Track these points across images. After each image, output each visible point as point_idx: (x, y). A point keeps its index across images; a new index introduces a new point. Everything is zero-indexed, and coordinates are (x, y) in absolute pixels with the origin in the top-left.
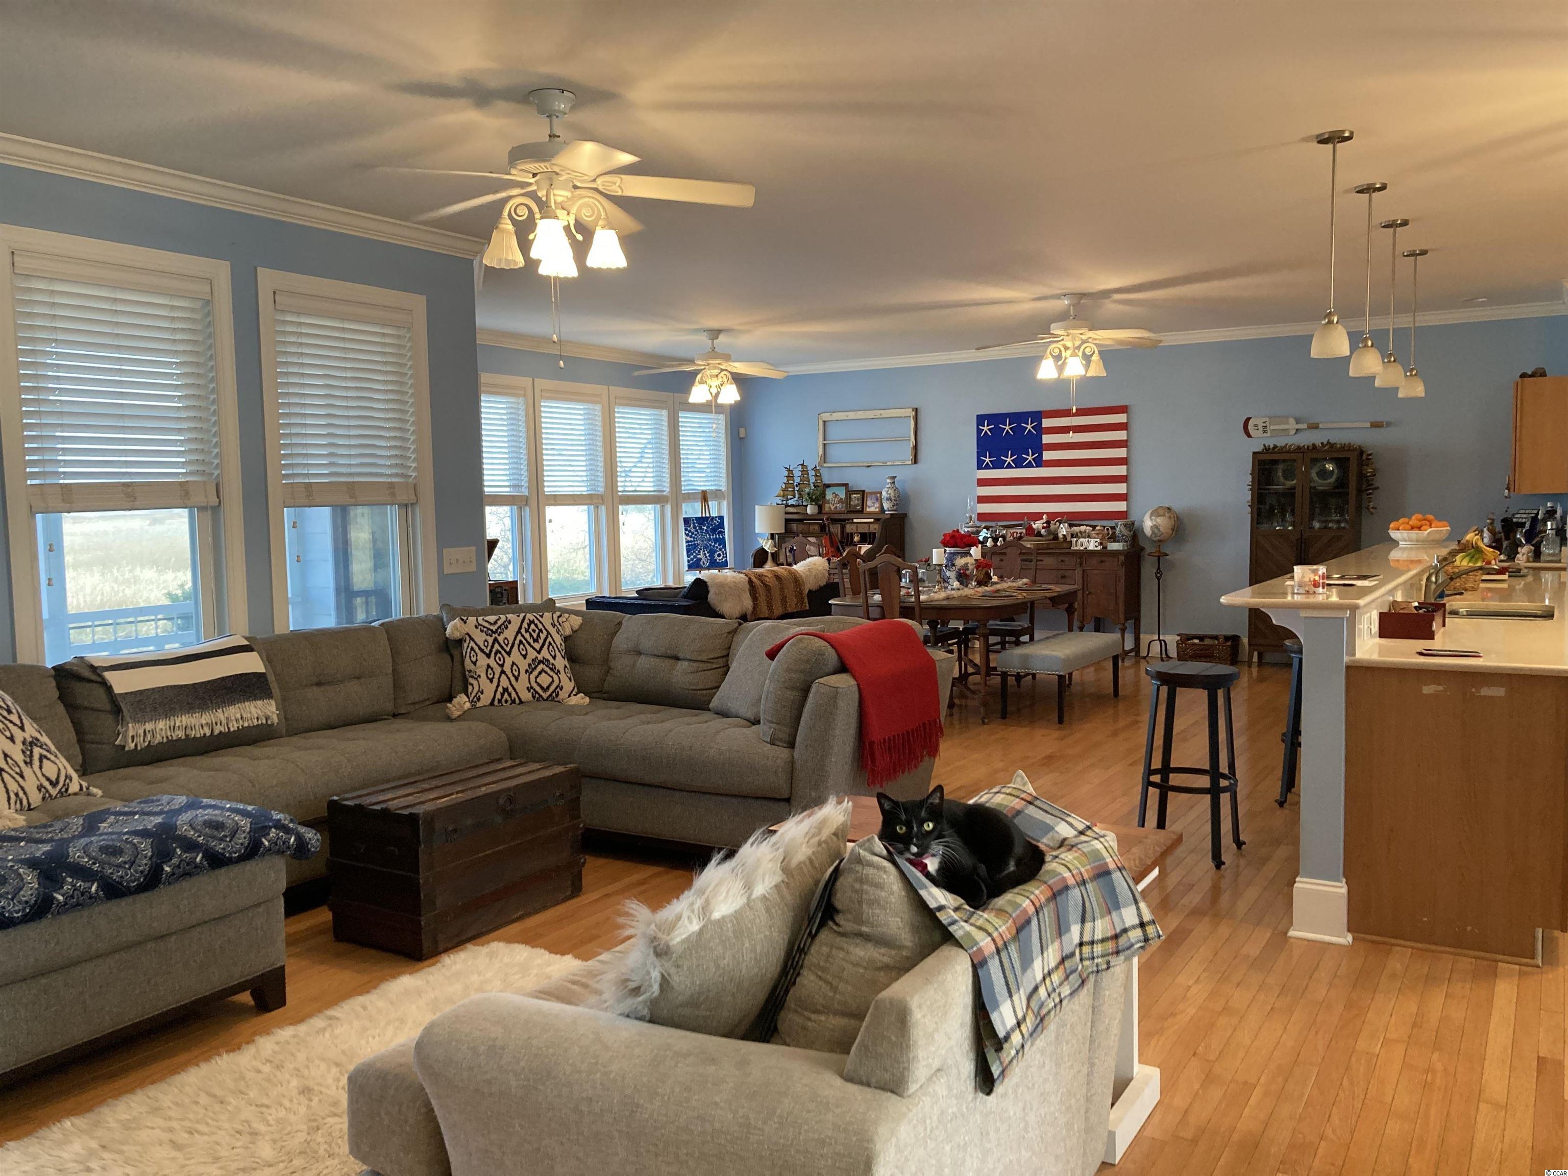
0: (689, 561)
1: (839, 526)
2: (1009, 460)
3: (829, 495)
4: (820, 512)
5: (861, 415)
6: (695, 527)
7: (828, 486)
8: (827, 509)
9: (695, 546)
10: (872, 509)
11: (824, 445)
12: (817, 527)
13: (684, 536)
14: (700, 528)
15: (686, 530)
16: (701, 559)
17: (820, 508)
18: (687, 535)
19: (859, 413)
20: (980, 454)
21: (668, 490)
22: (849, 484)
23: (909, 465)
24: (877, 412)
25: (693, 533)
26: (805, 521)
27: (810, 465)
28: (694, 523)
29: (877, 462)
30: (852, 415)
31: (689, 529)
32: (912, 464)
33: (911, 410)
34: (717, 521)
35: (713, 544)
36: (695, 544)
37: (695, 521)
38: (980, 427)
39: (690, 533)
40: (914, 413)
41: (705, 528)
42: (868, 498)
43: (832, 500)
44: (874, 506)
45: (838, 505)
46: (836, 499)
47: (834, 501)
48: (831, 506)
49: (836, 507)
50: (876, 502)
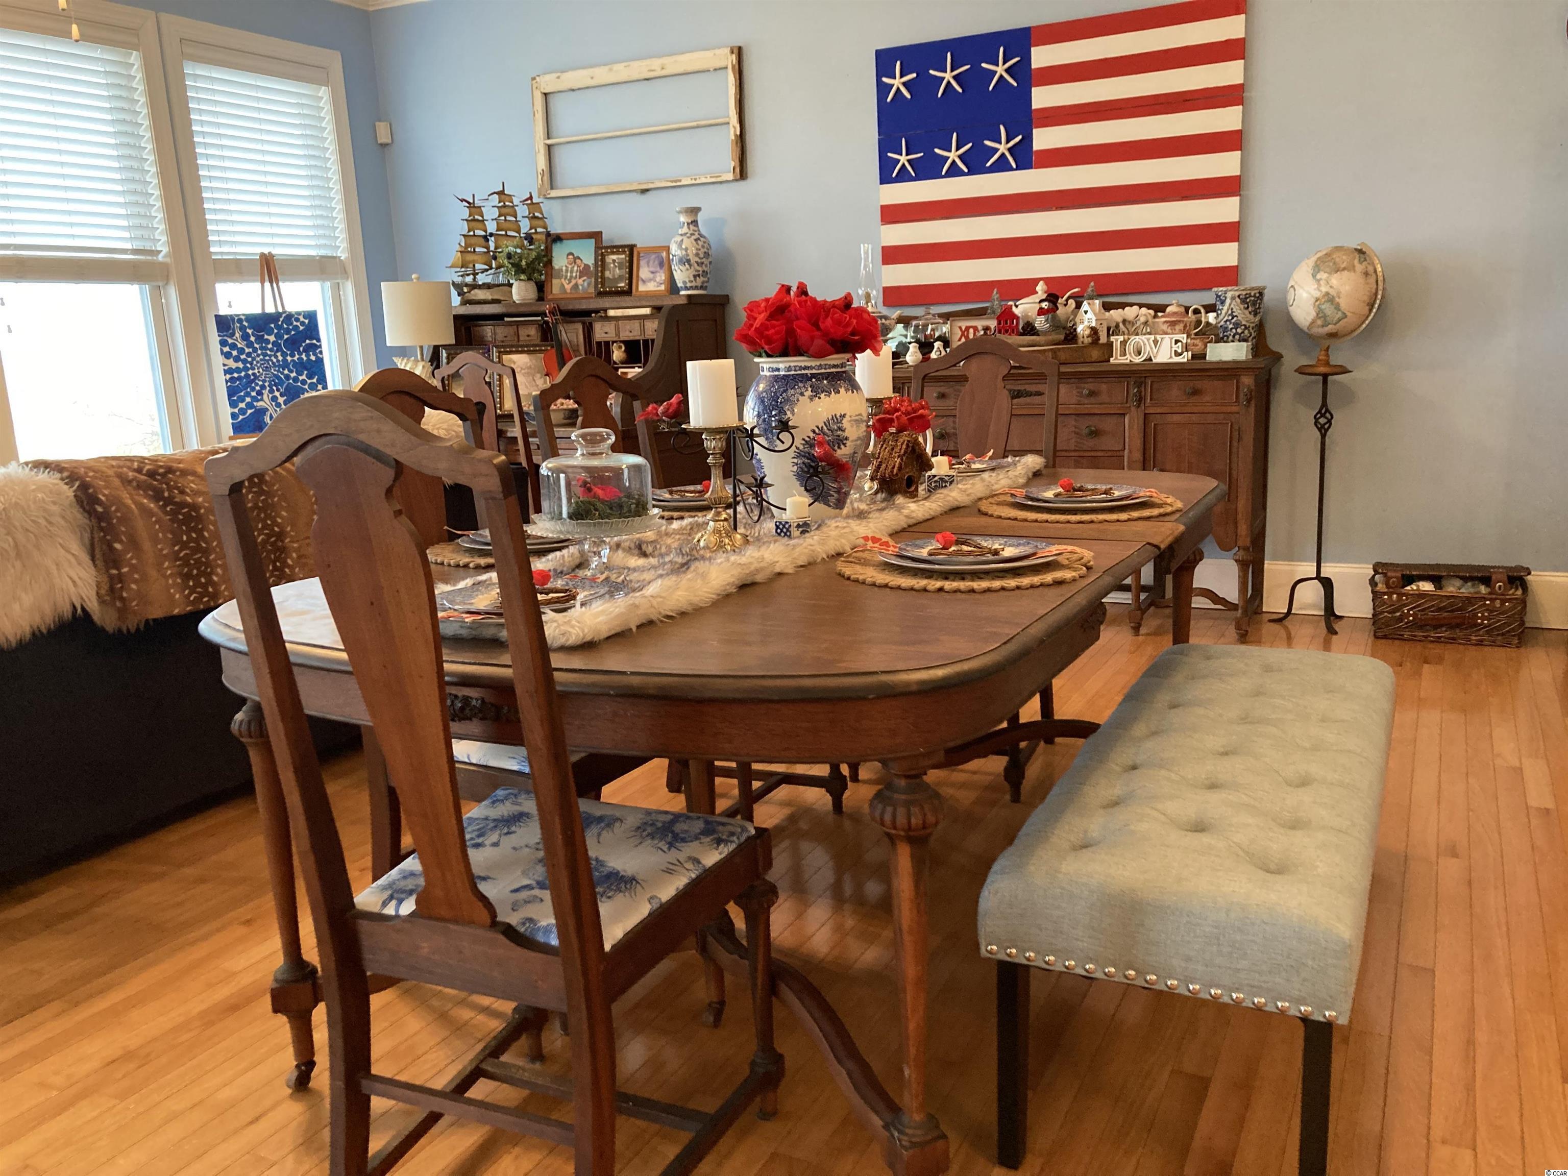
0: (234, 416)
1: (579, 327)
2: (953, 155)
3: (560, 259)
4: (541, 298)
5: (621, 72)
6: (245, 337)
7: (558, 238)
8: (556, 290)
9: (250, 381)
10: (651, 287)
11: (549, 147)
12: (533, 331)
14: (260, 339)
15: (223, 343)
16: (263, 411)
17: (541, 287)
18: (227, 356)
19: (619, 67)
20: (887, 144)
21: (165, 250)
22: (601, 233)
23: (727, 182)
24: (656, 64)
25: (241, 351)
26: (506, 319)
27: (518, 194)
28: (243, 328)
29: (660, 180)
30: (602, 75)
31: (230, 341)
32: (736, 180)
33: (728, 50)
34: (302, 323)
35: (293, 375)
36: (247, 376)
37: (246, 324)
38: (885, 80)
39: (235, 353)
40: (734, 57)
41: (272, 338)
42: (642, 263)
43: (567, 271)
44: (653, 279)
45: (580, 281)
46: (575, 268)
47: (572, 272)
48: (565, 282)
49: (576, 285)
50: (658, 269)
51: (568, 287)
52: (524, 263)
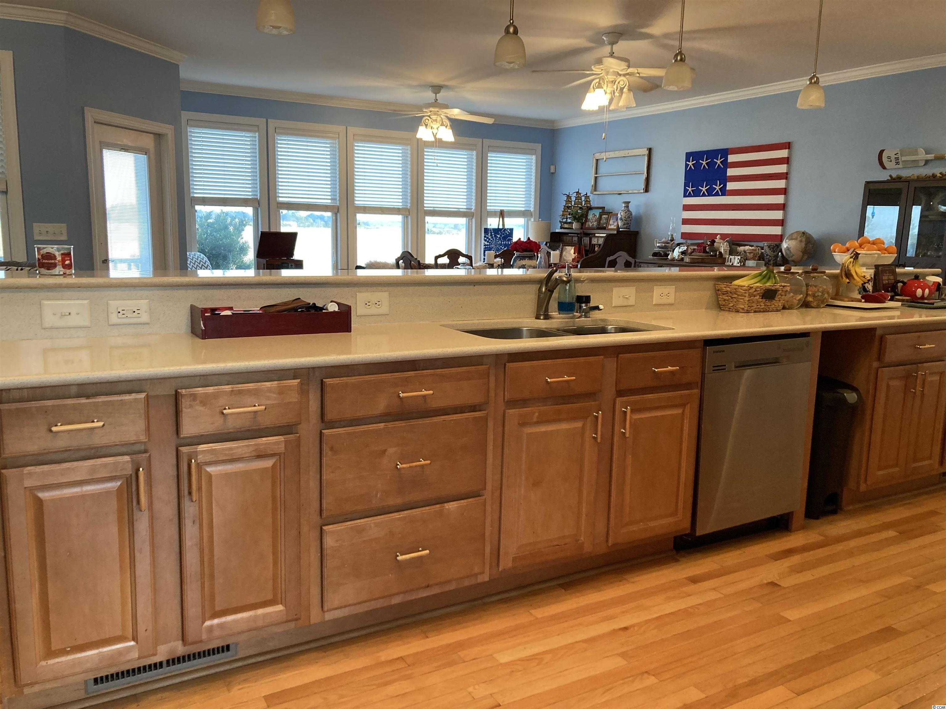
1: (588, 238)
2: (704, 189)
3: (590, 216)
6: (491, 235)
7: (591, 209)
8: (587, 226)
10: (612, 227)
12: (576, 239)
13: (483, 241)
14: (495, 236)
15: (485, 237)
17: (582, 225)
18: (485, 240)
19: (616, 152)
20: (686, 185)
21: (474, 208)
22: (605, 207)
23: (641, 193)
24: (627, 152)
25: (489, 239)
26: (569, 235)
27: (583, 193)
28: (491, 233)
29: (623, 191)
30: (612, 155)
32: (643, 192)
33: (646, 149)
34: (508, 232)
35: (503, 248)
36: (490, 247)
37: (492, 231)
38: (687, 162)
39: (488, 240)
40: (647, 152)
41: (499, 236)
42: (611, 219)
43: (591, 219)
44: (613, 224)
45: (595, 223)
46: (594, 219)
48: (590, 223)
49: (593, 224)
50: (615, 221)
51: (591, 225)
52: (577, 216)
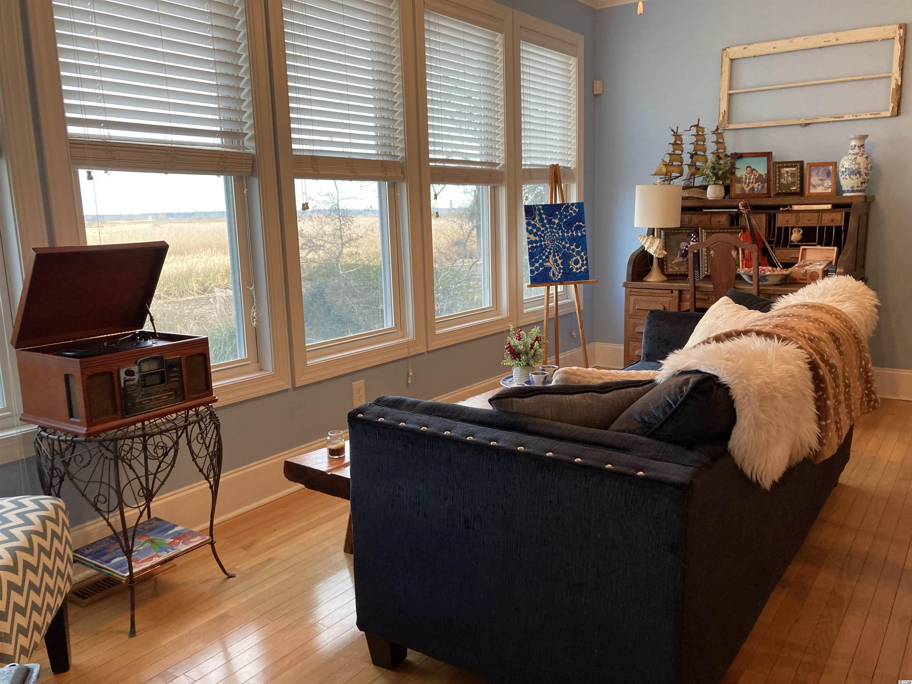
0: (532, 272)
4: (727, 197)
5: (799, 43)
6: (541, 220)
9: (542, 249)
10: (820, 190)
11: (730, 96)
13: (525, 234)
14: (550, 222)
15: (528, 224)
16: (548, 269)
18: (530, 232)
21: (502, 162)
22: (772, 152)
23: (886, 117)
24: (831, 37)
25: (538, 230)
26: (704, 210)
27: (709, 126)
28: (540, 214)
29: (825, 117)
30: (783, 45)
31: (533, 223)
32: (892, 116)
33: (896, 26)
34: (575, 211)
35: (568, 245)
36: (541, 245)
37: (542, 211)
39: (535, 230)
40: (901, 31)
41: (557, 221)
42: (813, 173)
43: (746, 179)
44: (822, 185)
45: (756, 186)
46: (752, 177)
47: (750, 179)
48: (745, 186)
49: (753, 188)
50: (826, 177)
51: (747, 189)
